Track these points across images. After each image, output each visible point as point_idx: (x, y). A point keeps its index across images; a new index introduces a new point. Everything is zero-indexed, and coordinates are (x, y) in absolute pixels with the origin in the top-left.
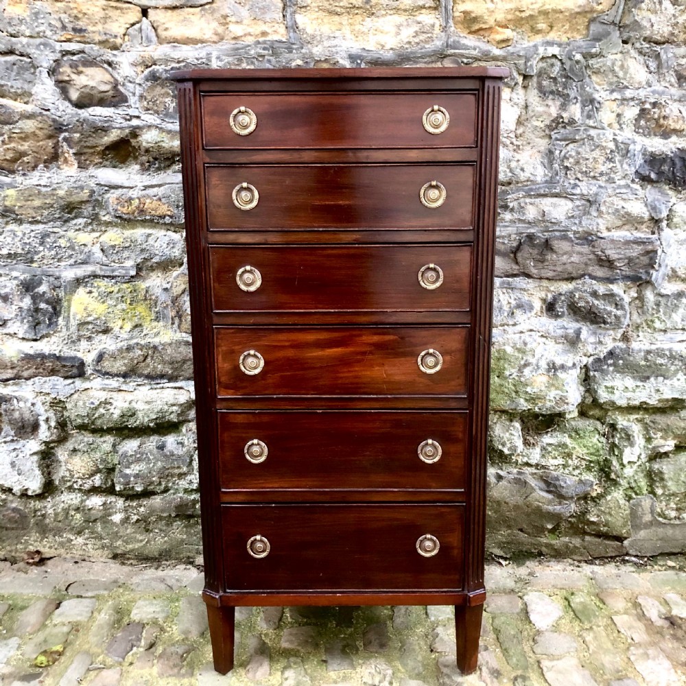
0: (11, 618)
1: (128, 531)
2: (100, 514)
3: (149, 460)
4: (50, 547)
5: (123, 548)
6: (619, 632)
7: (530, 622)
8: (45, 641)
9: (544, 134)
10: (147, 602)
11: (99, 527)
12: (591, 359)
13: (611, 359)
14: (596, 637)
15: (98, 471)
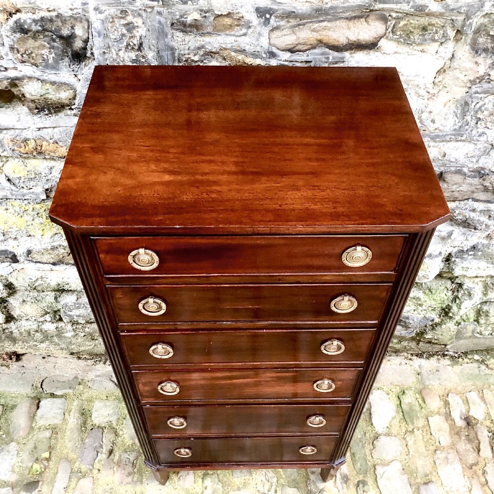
0: (6, 420)
1: (79, 340)
2: (55, 333)
3: (86, 307)
4: (22, 348)
5: (77, 350)
6: (431, 434)
7: (372, 424)
8: (35, 448)
9: (464, 85)
10: (102, 404)
11: (56, 339)
12: (456, 250)
13: (473, 251)
14: (415, 441)
15: (47, 313)
